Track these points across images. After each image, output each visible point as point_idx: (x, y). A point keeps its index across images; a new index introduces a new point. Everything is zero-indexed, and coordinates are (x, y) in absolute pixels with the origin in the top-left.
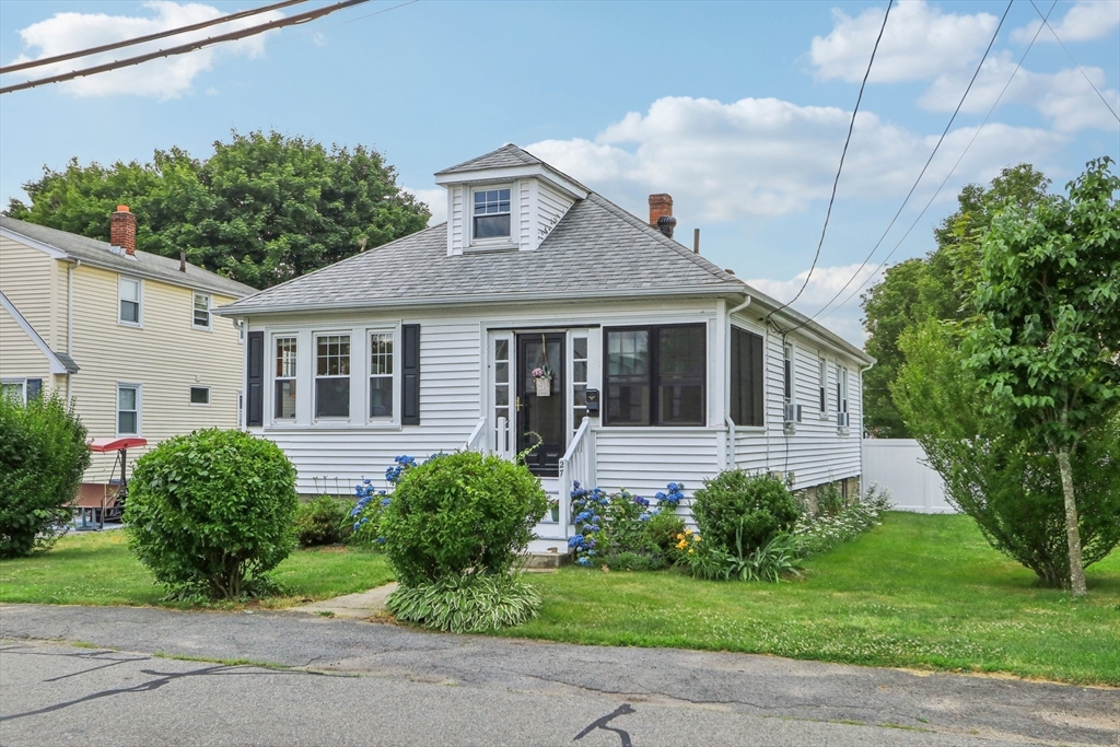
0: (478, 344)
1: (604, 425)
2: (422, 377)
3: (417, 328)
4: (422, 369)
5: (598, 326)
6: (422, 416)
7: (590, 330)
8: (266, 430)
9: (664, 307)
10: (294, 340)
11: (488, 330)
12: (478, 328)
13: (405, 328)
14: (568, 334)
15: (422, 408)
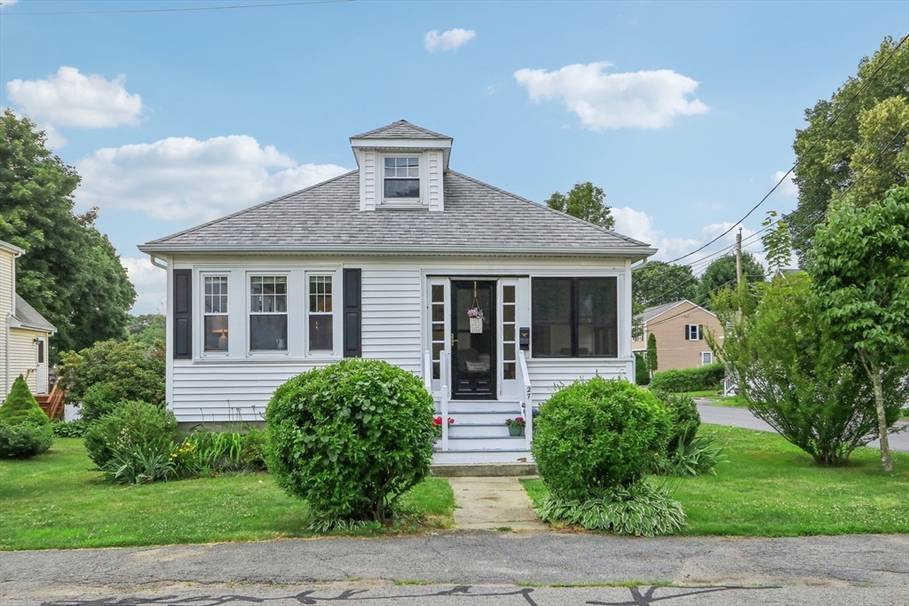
0: (419, 288)
1: (533, 357)
2: (364, 315)
3: (358, 271)
4: (364, 308)
5: (528, 276)
6: (364, 349)
7: (520, 279)
8: (196, 363)
9: (583, 263)
10: (225, 279)
11: (428, 276)
12: (418, 275)
13: (346, 271)
14: (499, 282)
15: (363, 342)
